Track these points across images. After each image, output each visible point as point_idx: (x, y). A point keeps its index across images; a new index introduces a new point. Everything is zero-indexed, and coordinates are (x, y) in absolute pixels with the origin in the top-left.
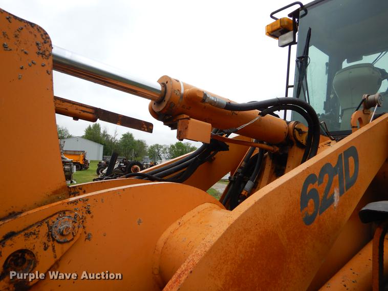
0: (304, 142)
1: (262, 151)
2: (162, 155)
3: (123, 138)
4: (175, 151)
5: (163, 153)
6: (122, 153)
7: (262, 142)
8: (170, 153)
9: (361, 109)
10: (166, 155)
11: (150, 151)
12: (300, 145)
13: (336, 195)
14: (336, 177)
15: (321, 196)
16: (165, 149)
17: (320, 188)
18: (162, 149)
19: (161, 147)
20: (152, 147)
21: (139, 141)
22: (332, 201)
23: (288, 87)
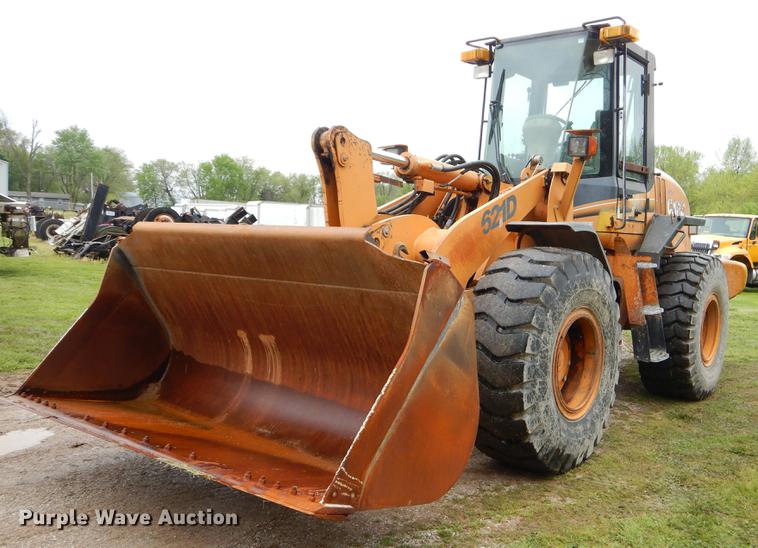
0: (490, 190)
1: (459, 196)
2: (177, 189)
3: (59, 141)
4: (212, 180)
5: (179, 183)
6: (59, 184)
7: (458, 190)
8: (199, 186)
9: (529, 166)
10: (187, 190)
11: (139, 177)
12: (487, 192)
13: (501, 221)
14: (502, 212)
15: (492, 222)
16: (184, 174)
17: (492, 218)
18: (174, 174)
19: (174, 167)
20: (148, 169)
21: (107, 150)
22: (498, 224)
23: (483, 122)
